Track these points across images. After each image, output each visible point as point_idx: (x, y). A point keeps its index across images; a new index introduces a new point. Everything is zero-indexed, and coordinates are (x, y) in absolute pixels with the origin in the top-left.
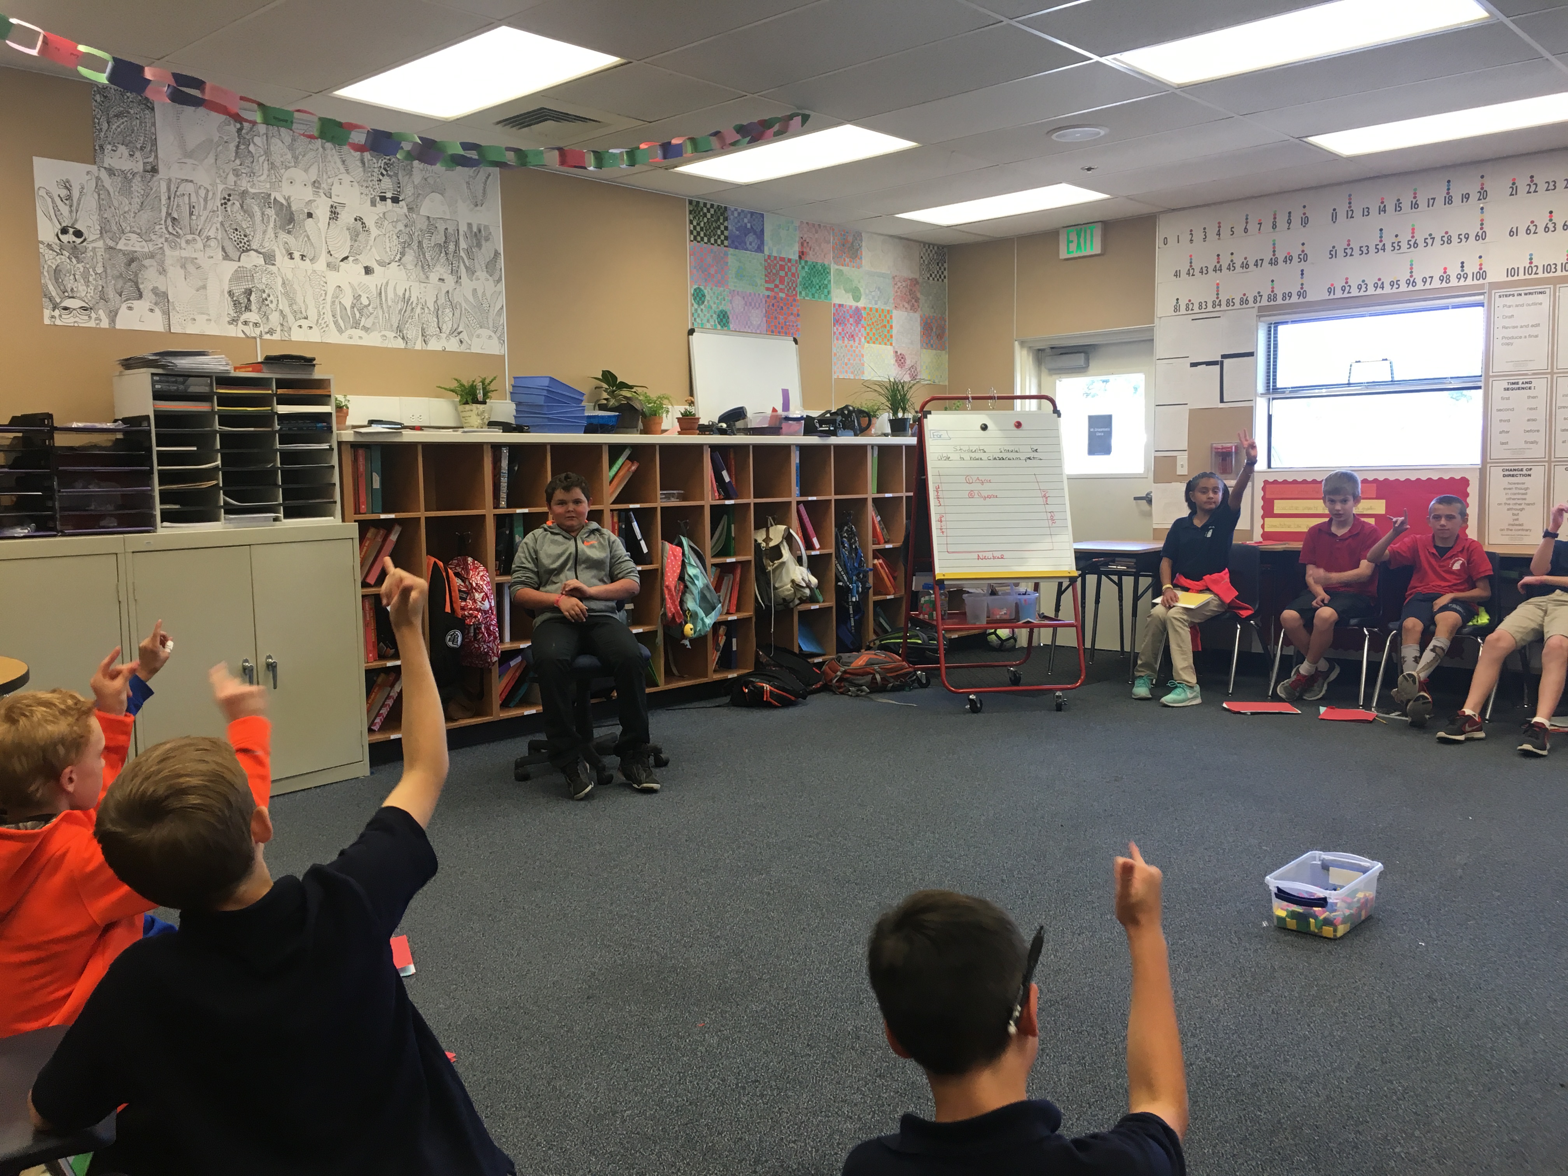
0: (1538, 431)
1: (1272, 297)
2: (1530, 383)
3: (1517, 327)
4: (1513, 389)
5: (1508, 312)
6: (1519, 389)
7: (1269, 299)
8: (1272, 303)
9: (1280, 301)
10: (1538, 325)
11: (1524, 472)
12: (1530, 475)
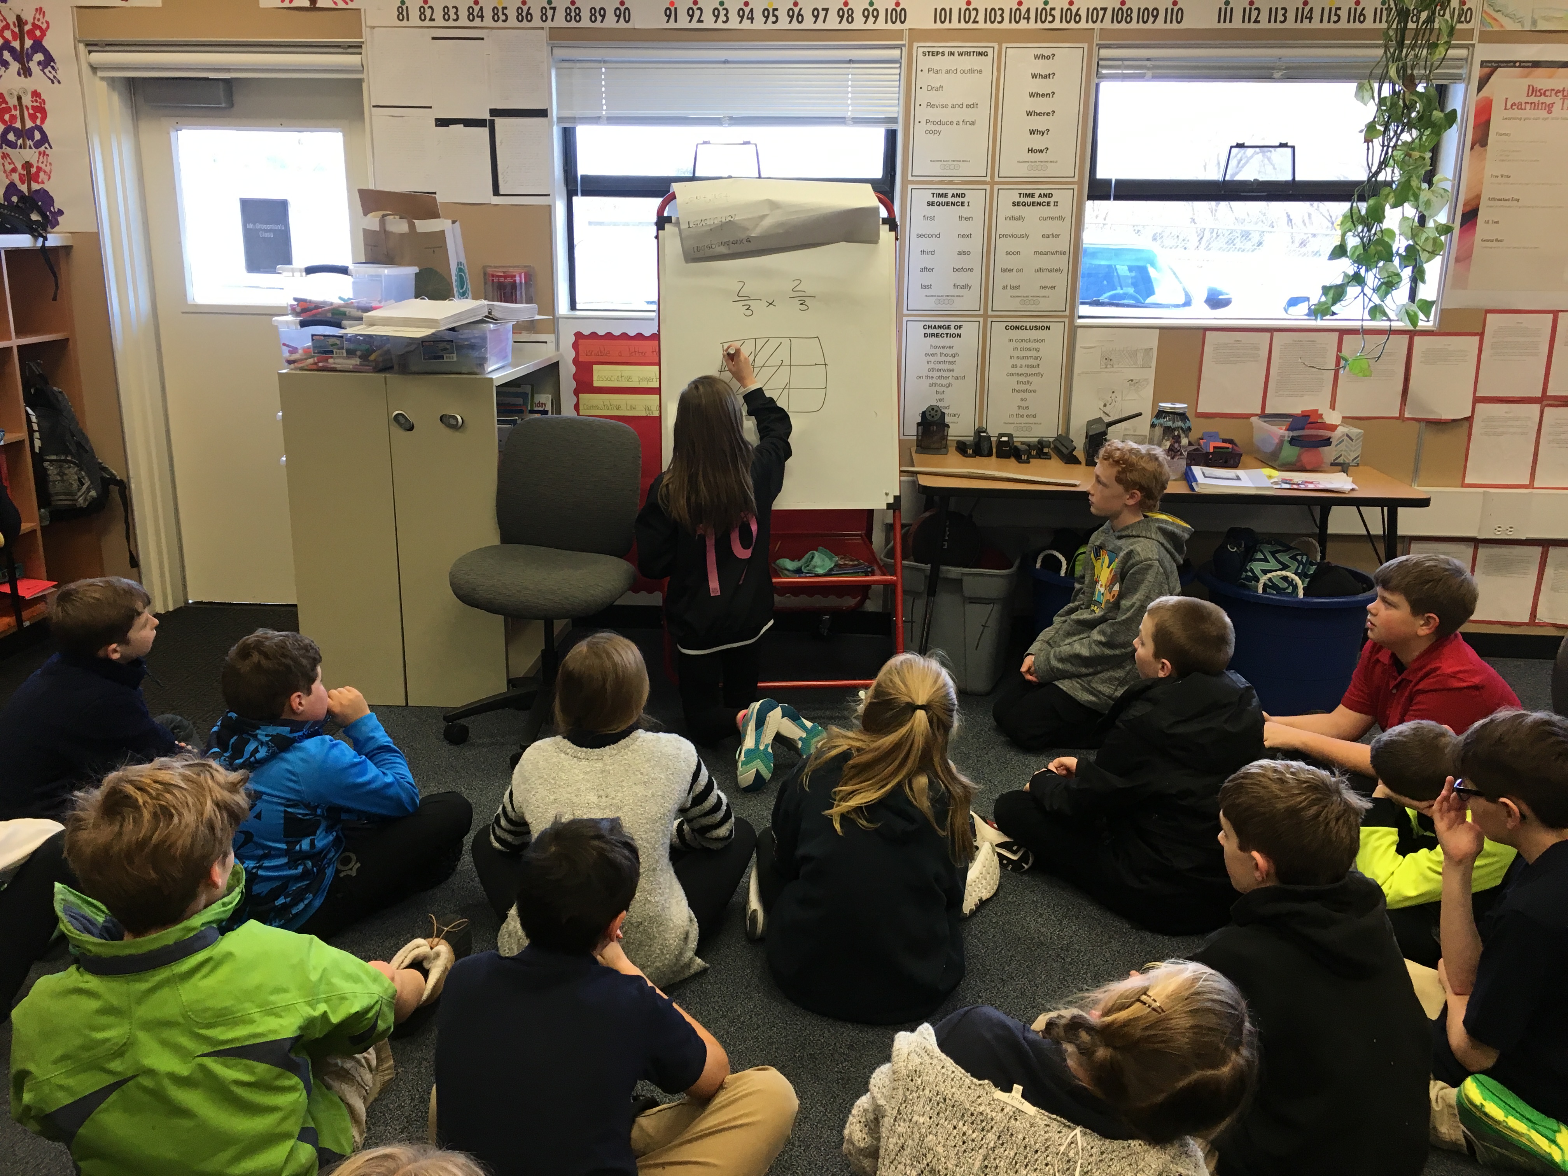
0: (972, 270)
1: (573, 14)
2: (963, 195)
3: (946, 106)
4: (939, 204)
5: (936, 80)
6: (947, 204)
7: (568, 17)
8: (573, 24)
9: (586, 23)
10: (974, 106)
11: (952, 331)
12: (959, 336)
